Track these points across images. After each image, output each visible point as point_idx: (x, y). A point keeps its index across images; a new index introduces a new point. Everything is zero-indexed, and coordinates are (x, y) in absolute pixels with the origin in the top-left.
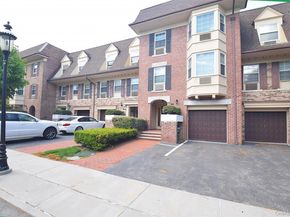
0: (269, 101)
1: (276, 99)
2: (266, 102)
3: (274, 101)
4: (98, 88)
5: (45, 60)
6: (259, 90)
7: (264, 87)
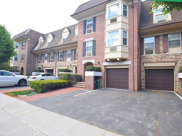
0: (161, 62)
1: (165, 60)
2: (158, 62)
3: (164, 62)
4: (58, 56)
5: (29, 39)
6: (154, 54)
7: (158, 52)
